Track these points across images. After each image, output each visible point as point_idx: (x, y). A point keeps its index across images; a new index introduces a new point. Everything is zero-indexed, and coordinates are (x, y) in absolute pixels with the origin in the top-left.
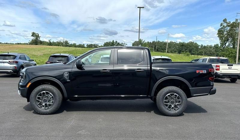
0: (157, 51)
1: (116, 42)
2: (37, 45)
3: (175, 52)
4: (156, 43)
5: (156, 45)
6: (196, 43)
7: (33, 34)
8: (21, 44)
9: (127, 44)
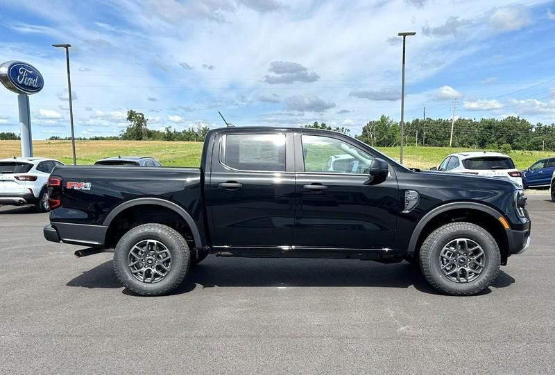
0: (426, 143)
1: (323, 125)
2: (140, 139)
3: (471, 144)
4: (422, 124)
5: (422, 130)
6: (524, 121)
7: (131, 116)
8: (103, 139)
9: (349, 131)
